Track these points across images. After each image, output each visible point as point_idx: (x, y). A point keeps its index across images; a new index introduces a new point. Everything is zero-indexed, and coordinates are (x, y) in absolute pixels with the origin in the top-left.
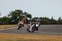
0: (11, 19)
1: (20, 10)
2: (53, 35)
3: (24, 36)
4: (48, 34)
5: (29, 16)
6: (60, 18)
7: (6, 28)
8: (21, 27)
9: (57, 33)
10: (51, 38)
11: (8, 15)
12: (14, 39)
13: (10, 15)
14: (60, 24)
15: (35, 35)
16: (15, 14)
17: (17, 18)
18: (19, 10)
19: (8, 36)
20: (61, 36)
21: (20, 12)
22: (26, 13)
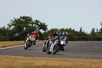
0: (13, 32)
1: (28, 17)
2: (82, 58)
3: (34, 60)
4: (73, 57)
5: (43, 27)
6: (93, 30)
7: (5, 47)
8: (31, 46)
9: (88, 55)
10: (78, 63)
11: (8, 25)
12: (18, 64)
13: (11, 26)
14: (93, 40)
15: (53, 59)
16: (20, 24)
17: (23, 29)
18: (26, 16)
19: (7, 60)
20: (95, 60)
21: (27, 20)
22: (38, 21)
